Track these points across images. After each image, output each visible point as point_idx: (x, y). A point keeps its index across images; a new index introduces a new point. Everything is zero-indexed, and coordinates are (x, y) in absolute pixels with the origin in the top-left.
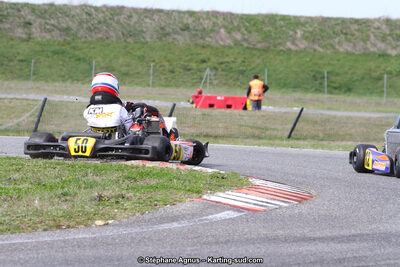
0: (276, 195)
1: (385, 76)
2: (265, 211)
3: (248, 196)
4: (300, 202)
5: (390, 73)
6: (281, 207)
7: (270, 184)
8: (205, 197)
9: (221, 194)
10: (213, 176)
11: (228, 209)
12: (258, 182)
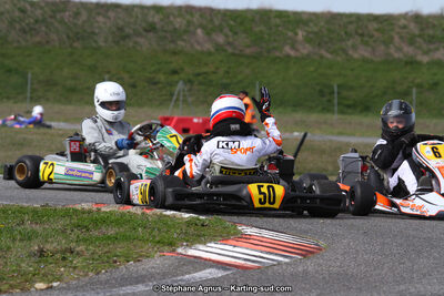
0: (273, 247)
1: (414, 90)
2: (259, 268)
3: (236, 249)
4: (304, 256)
5: (419, 86)
6: (279, 263)
7: (266, 234)
8: (180, 250)
9: (201, 247)
10: (189, 223)
11: (211, 267)
12: (249, 231)
